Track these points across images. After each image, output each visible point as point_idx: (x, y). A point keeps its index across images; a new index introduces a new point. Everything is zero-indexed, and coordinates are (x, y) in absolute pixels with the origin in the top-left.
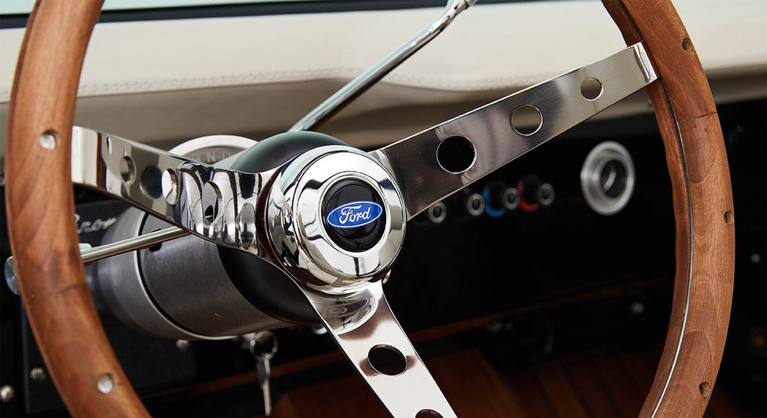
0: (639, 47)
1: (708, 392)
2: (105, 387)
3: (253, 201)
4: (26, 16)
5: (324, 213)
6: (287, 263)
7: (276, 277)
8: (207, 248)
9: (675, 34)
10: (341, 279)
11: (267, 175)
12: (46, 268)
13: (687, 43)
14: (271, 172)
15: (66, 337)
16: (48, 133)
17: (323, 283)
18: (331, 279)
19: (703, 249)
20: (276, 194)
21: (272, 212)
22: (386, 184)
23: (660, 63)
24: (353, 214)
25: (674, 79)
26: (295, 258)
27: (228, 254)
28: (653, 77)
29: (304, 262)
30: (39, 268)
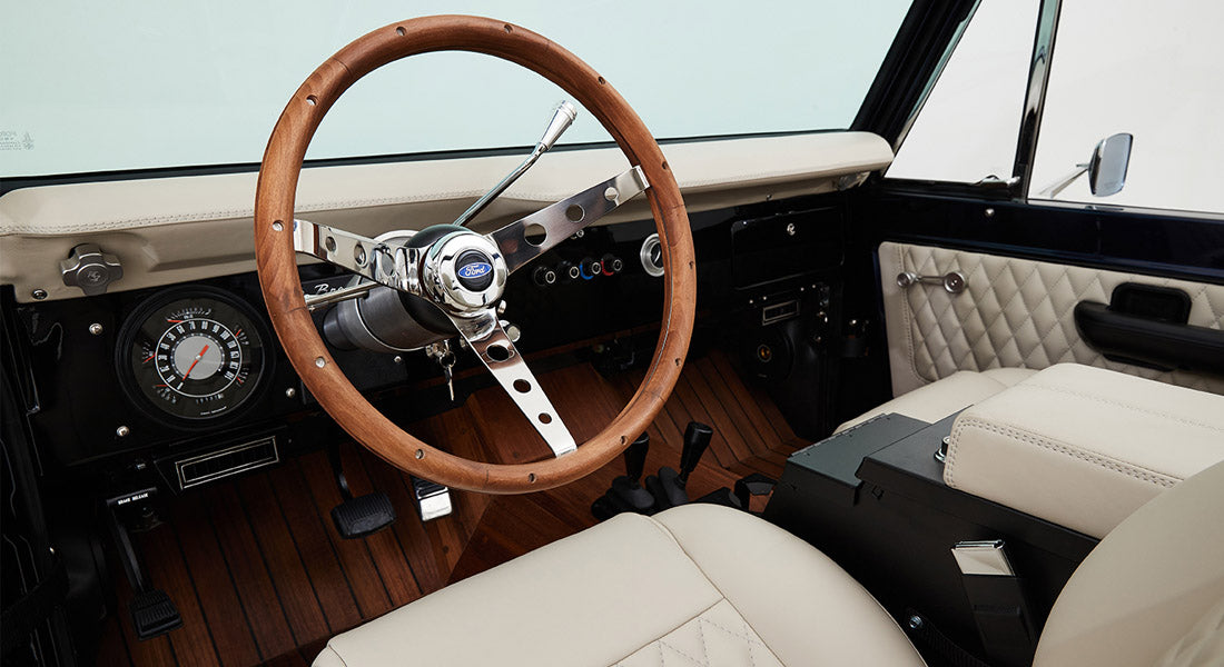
0: (638, 167)
1: (681, 364)
2: (320, 364)
3: (414, 266)
4: (259, 164)
5: (456, 271)
6: (437, 300)
7: (432, 308)
8: (393, 293)
9: (658, 160)
10: (471, 308)
11: (422, 250)
12: (281, 299)
13: (665, 165)
14: (426, 248)
15: (295, 337)
16: (276, 222)
17: (459, 311)
18: (464, 308)
19: (678, 284)
20: (428, 261)
21: (427, 272)
22: (495, 256)
23: (650, 177)
24: (474, 271)
25: (658, 186)
26: (442, 298)
27: (404, 296)
28: (647, 186)
29: (448, 300)
30: (278, 299)
